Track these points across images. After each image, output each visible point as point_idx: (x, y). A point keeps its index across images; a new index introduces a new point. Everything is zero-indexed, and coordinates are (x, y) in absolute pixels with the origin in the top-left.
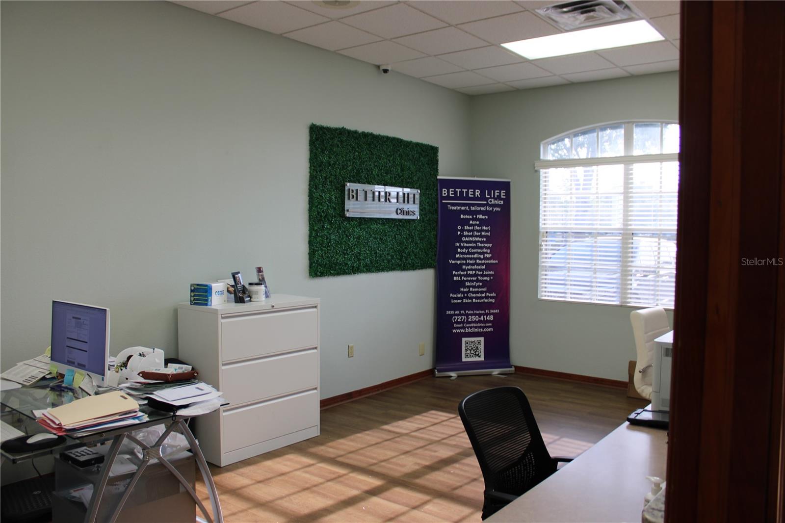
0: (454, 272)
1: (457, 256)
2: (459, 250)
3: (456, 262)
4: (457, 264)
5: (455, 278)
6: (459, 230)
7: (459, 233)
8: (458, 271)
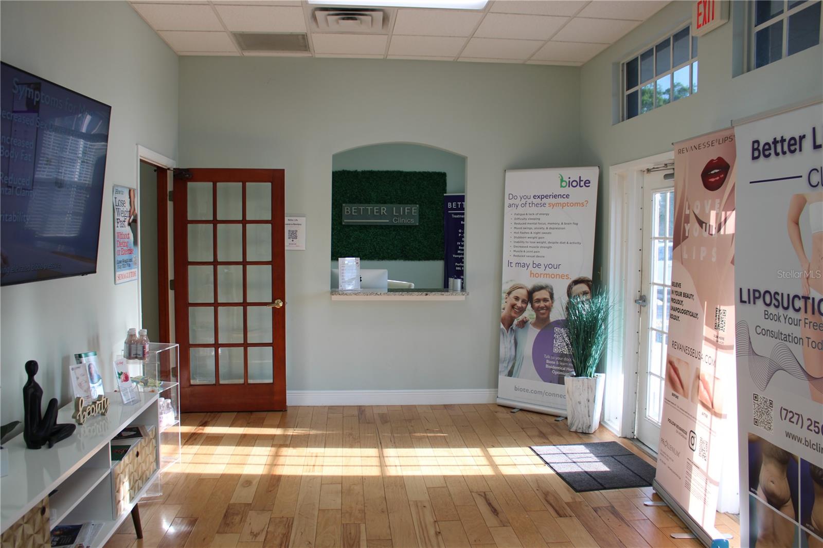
0: (456, 264)
1: (459, 252)
2: (460, 248)
3: (458, 256)
4: (458, 258)
5: (457, 268)
6: (460, 233)
7: (460, 235)
8: (459, 263)
